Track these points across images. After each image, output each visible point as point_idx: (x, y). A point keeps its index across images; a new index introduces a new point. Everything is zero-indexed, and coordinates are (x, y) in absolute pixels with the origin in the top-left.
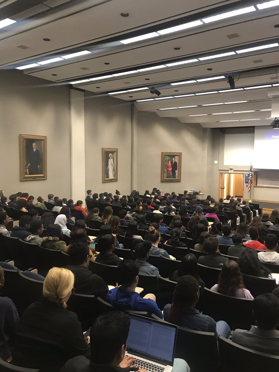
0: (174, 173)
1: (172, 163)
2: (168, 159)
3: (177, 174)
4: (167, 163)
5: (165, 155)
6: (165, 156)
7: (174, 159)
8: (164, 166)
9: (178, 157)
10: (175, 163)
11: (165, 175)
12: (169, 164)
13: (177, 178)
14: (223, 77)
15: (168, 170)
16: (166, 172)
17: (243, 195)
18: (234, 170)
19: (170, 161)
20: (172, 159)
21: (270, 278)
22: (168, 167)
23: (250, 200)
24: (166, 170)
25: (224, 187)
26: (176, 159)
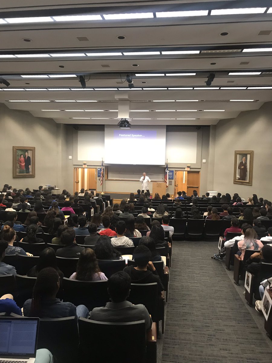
0: (27, 169)
1: (25, 158)
2: (20, 154)
3: (30, 170)
4: (19, 158)
5: (17, 149)
6: (18, 151)
7: (27, 153)
8: (16, 161)
9: (31, 151)
10: (29, 158)
11: (18, 170)
12: (22, 159)
13: (31, 173)
14: (75, 76)
15: (20, 165)
16: (19, 167)
17: (96, 188)
18: (87, 165)
19: (22, 156)
20: (25, 154)
21: (120, 260)
22: (21, 162)
23: (103, 193)
24: (18, 165)
25: (79, 181)
26: (29, 154)
